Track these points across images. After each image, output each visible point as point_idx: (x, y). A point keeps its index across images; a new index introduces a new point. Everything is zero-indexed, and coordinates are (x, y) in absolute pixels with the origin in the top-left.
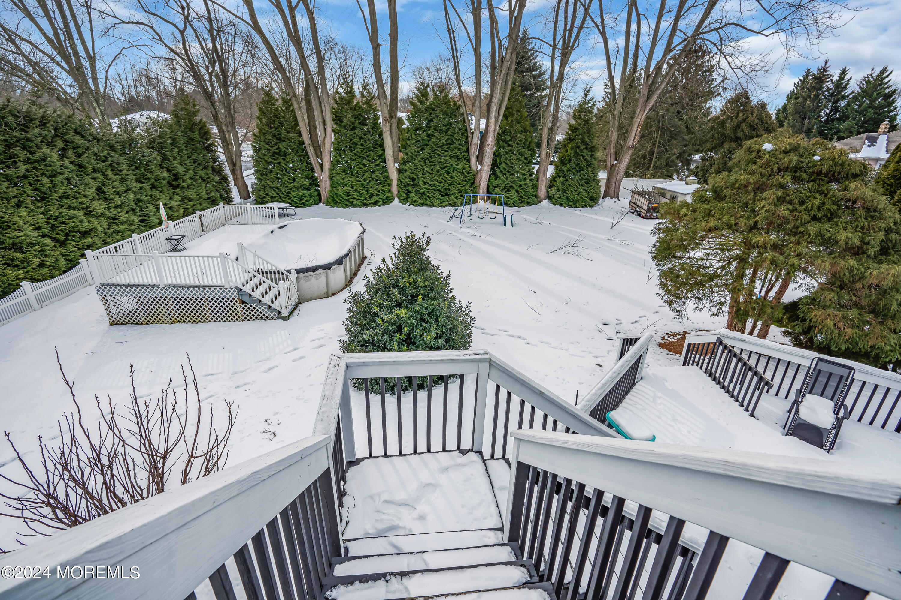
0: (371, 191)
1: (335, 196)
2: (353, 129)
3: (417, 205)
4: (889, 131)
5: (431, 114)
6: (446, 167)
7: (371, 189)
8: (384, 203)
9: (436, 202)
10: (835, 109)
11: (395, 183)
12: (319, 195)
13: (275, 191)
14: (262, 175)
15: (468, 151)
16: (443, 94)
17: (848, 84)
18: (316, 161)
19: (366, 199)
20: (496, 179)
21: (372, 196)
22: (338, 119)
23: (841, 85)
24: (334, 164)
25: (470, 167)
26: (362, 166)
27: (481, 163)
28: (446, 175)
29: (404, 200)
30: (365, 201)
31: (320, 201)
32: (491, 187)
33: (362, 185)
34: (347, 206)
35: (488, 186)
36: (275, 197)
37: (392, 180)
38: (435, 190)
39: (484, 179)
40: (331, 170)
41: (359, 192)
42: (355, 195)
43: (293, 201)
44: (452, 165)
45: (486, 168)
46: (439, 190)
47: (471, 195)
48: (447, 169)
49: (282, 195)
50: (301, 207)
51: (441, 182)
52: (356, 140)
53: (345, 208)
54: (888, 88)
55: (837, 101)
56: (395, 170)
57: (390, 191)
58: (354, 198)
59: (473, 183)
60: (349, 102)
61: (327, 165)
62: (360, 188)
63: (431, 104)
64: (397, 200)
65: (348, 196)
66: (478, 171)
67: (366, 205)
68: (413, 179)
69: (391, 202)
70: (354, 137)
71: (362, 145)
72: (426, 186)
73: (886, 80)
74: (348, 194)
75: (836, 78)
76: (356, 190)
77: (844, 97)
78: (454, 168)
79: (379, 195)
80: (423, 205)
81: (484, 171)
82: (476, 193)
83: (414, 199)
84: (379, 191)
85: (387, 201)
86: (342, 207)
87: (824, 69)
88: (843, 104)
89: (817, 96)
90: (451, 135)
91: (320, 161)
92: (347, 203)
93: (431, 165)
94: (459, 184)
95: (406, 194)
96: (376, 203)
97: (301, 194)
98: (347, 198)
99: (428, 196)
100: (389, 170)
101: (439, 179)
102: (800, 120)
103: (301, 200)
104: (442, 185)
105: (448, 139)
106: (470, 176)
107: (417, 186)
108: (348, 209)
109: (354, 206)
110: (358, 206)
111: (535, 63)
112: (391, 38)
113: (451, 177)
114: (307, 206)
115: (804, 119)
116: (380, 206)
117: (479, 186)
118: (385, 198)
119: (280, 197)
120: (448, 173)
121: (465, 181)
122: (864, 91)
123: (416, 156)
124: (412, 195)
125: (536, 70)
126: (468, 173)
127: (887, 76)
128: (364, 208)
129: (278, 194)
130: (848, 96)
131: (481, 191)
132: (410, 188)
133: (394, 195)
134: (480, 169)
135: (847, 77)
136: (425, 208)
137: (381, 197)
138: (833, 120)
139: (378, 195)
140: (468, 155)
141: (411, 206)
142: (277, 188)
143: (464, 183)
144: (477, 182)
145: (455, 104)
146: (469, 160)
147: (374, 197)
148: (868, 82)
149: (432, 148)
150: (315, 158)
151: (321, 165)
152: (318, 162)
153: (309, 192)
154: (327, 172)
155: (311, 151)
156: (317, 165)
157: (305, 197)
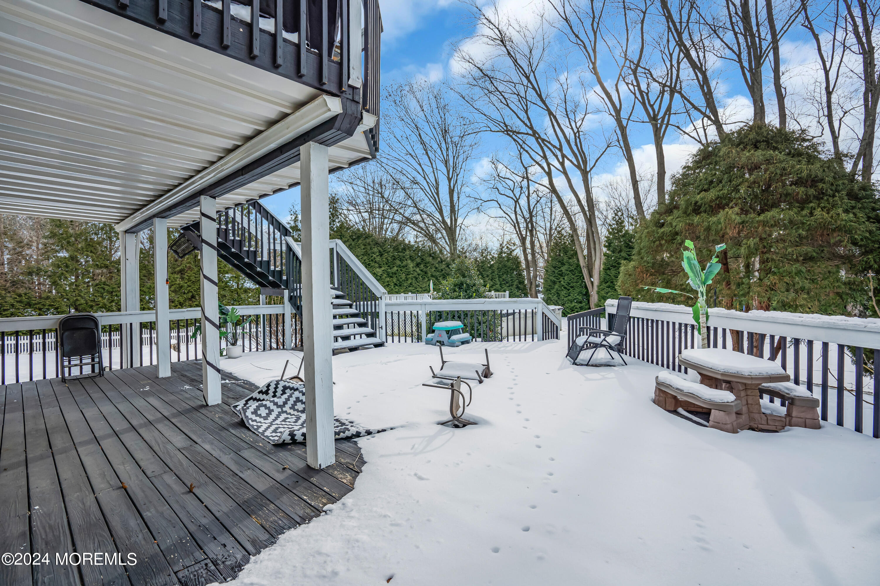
2: (620, 251)
18: (589, 280)
22: (609, 244)
24: (602, 281)
40: (599, 287)
60: (619, 232)
61: (596, 282)
91: (592, 280)
97: (573, 305)
150: (588, 277)
151: (592, 283)
152: (591, 280)
153: (580, 305)
154: (596, 288)
155: (585, 272)
156: (590, 283)
157: (576, 308)
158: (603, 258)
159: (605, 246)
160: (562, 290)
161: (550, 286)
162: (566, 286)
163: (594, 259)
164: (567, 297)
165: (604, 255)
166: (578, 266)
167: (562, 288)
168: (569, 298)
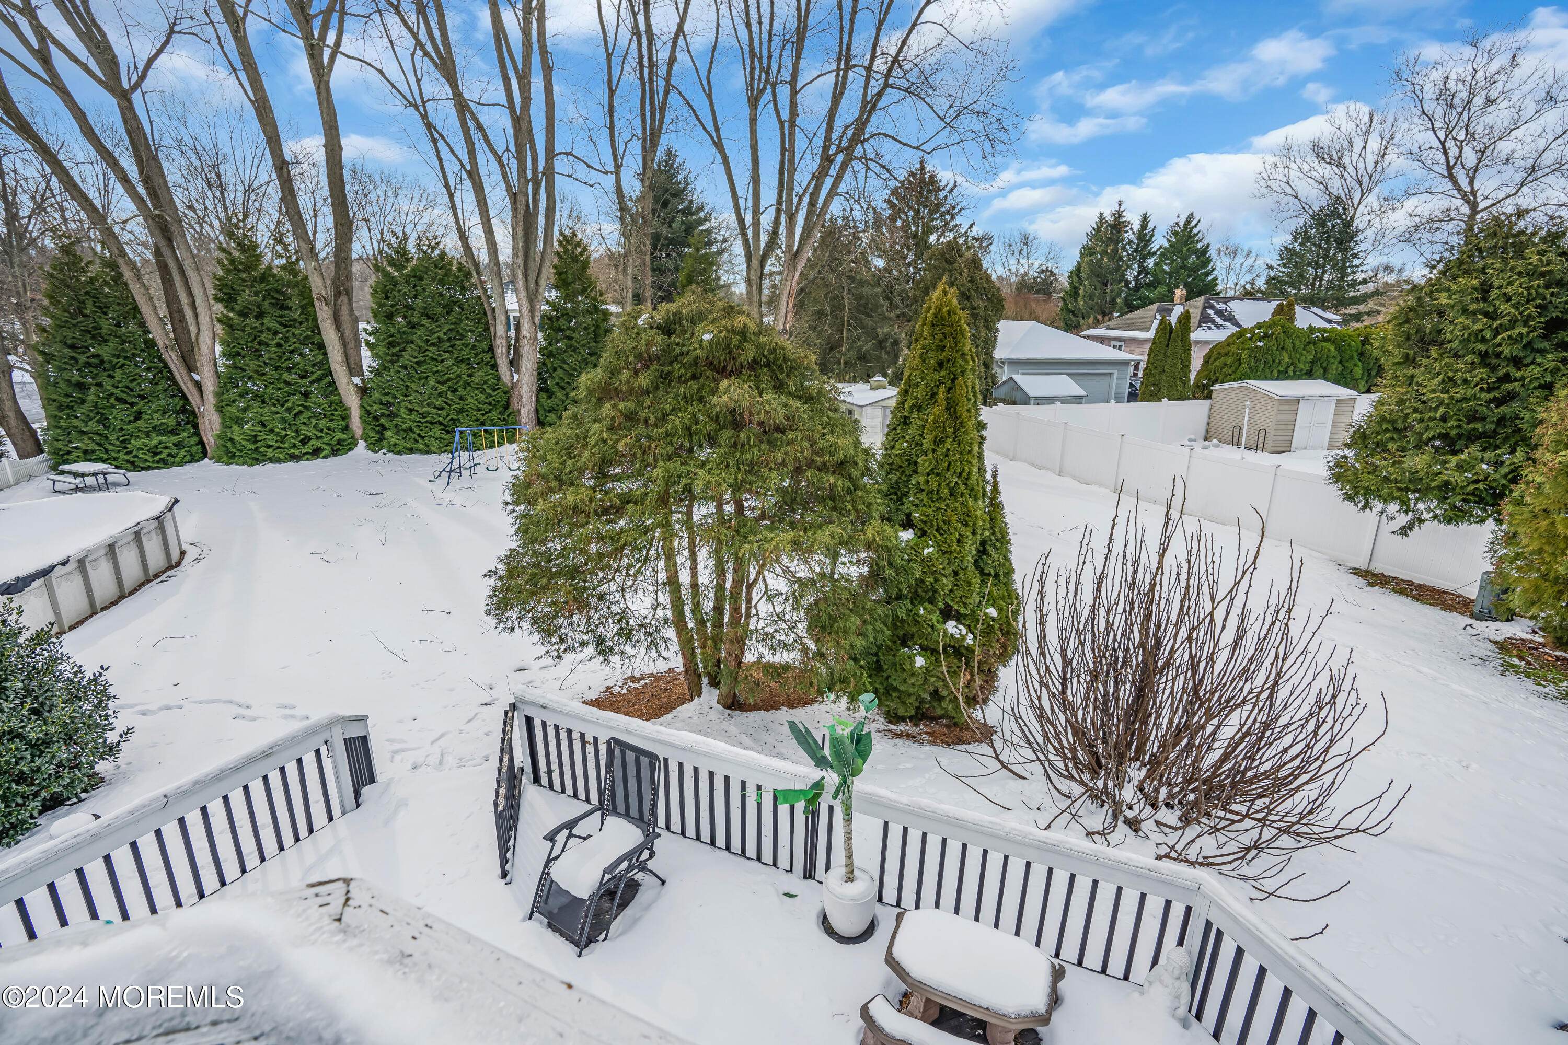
0: (304, 430)
1: (229, 444)
2: (260, 315)
3: (399, 453)
4: (1187, 300)
5: (415, 286)
6: (449, 380)
7: (303, 427)
8: (335, 452)
9: (434, 444)
10: (1143, 270)
11: (355, 413)
12: (201, 443)
13: (90, 438)
14: (60, 408)
15: (491, 349)
16: (437, 252)
17: (1152, 236)
18: (187, 378)
19: (294, 446)
20: (550, 397)
21: (304, 442)
22: (227, 296)
23: (1144, 236)
24: (226, 383)
25: (499, 379)
26: (282, 385)
27: (518, 371)
28: (449, 395)
29: (375, 445)
30: (292, 451)
31: (205, 454)
32: (541, 412)
33: (284, 420)
34: (257, 461)
35: (537, 411)
36: (93, 451)
37: (347, 409)
38: (432, 423)
39: (525, 399)
40: (218, 395)
41: (278, 434)
42: (271, 439)
43: (136, 456)
44: (459, 376)
45: (526, 379)
46: (441, 424)
47: (504, 428)
48: (450, 384)
49: (110, 447)
50: (157, 468)
51: (442, 409)
52: (264, 337)
53: (251, 465)
54: (1198, 241)
55: (1144, 258)
56: (353, 390)
57: (346, 429)
58: (269, 447)
59: (506, 407)
60: (248, 268)
61: (210, 386)
62: (279, 427)
63: (413, 269)
64: (362, 444)
65: (256, 442)
66: (514, 385)
67: (293, 457)
68: (388, 405)
69: (351, 449)
70: (261, 332)
71: (279, 345)
72: (413, 417)
73: (1195, 231)
74: (254, 439)
75: (1136, 227)
76: (272, 431)
77: (1151, 254)
78: (465, 382)
79: (321, 437)
80: (411, 451)
81: (525, 385)
82: (513, 423)
83: (393, 441)
84: (321, 431)
85: (340, 448)
86: (246, 463)
87: (1118, 215)
88: (1150, 263)
89: (1116, 250)
90: (455, 323)
91: (197, 377)
92: (256, 456)
93: (420, 379)
94: (479, 410)
95: (378, 432)
96: (316, 453)
97: (154, 442)
98: (253, 447)
99: (419, 435)
100: (341, 391)
101: (438, 403)
102: (1099, 285)
103: (156, 454)
104: (444, 413)
105: (451, 330)
106: (497, 395)
107: (397, 416)
108: (258, 468)
109: (271, 460)
110: (279, 461)
111: (691, 202)
112: (327, 153)
113: (461, 398)
114: (173, 464)
115: (1105, 284)
116: (325, 457)
117: (519, 411)
118: (334, 442)
119: (107, 451)
120: (454, 391)
121: (490, 404)
122: (1172, 245)
123: (392, 362)
124: (388, 434)
125: (692, 214)
126: (494, 390)
127: (1196, 226)
128: (291, 465)
129: (100, 445)
130: (1155, 253)
131: (523, 420)
132: (383, 421)
133: (357, 437)
134: (518, 382)
135: (1150, 226)
136: (416, 457)
137: (325, 440)
138: (1141, 286)
139: (318, 438)
140: (493, 357)
141: (389, 454)
142: (97, 434)
143: (487, 408)
144: (515, 405)
145: (460, 269)
146: (494, 367)
147: (313, 442)
148: (1176, 233)
149: (420, 347)
150: (184, 371)
151: (199, 386)
152: (192, 380)
153: (174, 439)
154: (210, 399)
155: (173, 359)
156: (190, 385)
157: (166, 448)
158: (219, 329)
159: (217, 299)
160: (113, 407)
161: (67, 396)
162: (123, 396)
163: (193, 330)
164: (130, 422)
165: (220, 321)
166: (151, 344)
167: (112, 400)
168: (140, 423)
